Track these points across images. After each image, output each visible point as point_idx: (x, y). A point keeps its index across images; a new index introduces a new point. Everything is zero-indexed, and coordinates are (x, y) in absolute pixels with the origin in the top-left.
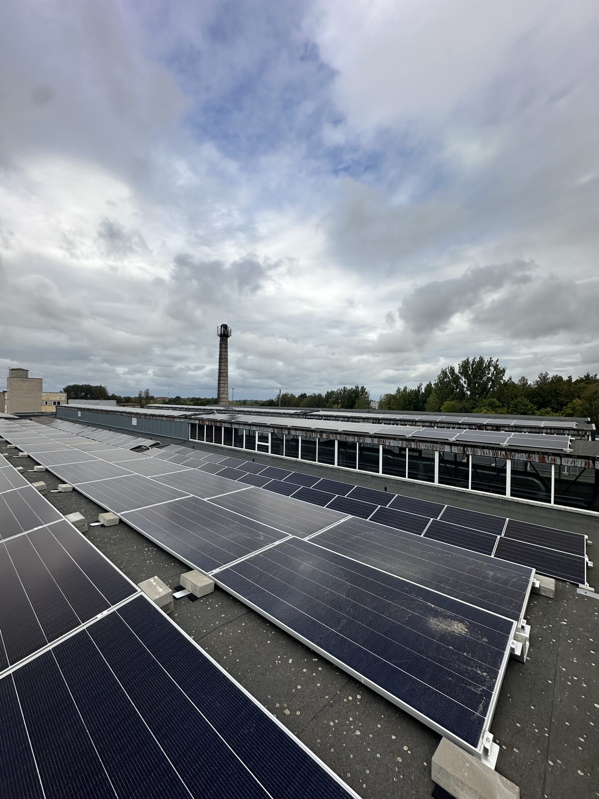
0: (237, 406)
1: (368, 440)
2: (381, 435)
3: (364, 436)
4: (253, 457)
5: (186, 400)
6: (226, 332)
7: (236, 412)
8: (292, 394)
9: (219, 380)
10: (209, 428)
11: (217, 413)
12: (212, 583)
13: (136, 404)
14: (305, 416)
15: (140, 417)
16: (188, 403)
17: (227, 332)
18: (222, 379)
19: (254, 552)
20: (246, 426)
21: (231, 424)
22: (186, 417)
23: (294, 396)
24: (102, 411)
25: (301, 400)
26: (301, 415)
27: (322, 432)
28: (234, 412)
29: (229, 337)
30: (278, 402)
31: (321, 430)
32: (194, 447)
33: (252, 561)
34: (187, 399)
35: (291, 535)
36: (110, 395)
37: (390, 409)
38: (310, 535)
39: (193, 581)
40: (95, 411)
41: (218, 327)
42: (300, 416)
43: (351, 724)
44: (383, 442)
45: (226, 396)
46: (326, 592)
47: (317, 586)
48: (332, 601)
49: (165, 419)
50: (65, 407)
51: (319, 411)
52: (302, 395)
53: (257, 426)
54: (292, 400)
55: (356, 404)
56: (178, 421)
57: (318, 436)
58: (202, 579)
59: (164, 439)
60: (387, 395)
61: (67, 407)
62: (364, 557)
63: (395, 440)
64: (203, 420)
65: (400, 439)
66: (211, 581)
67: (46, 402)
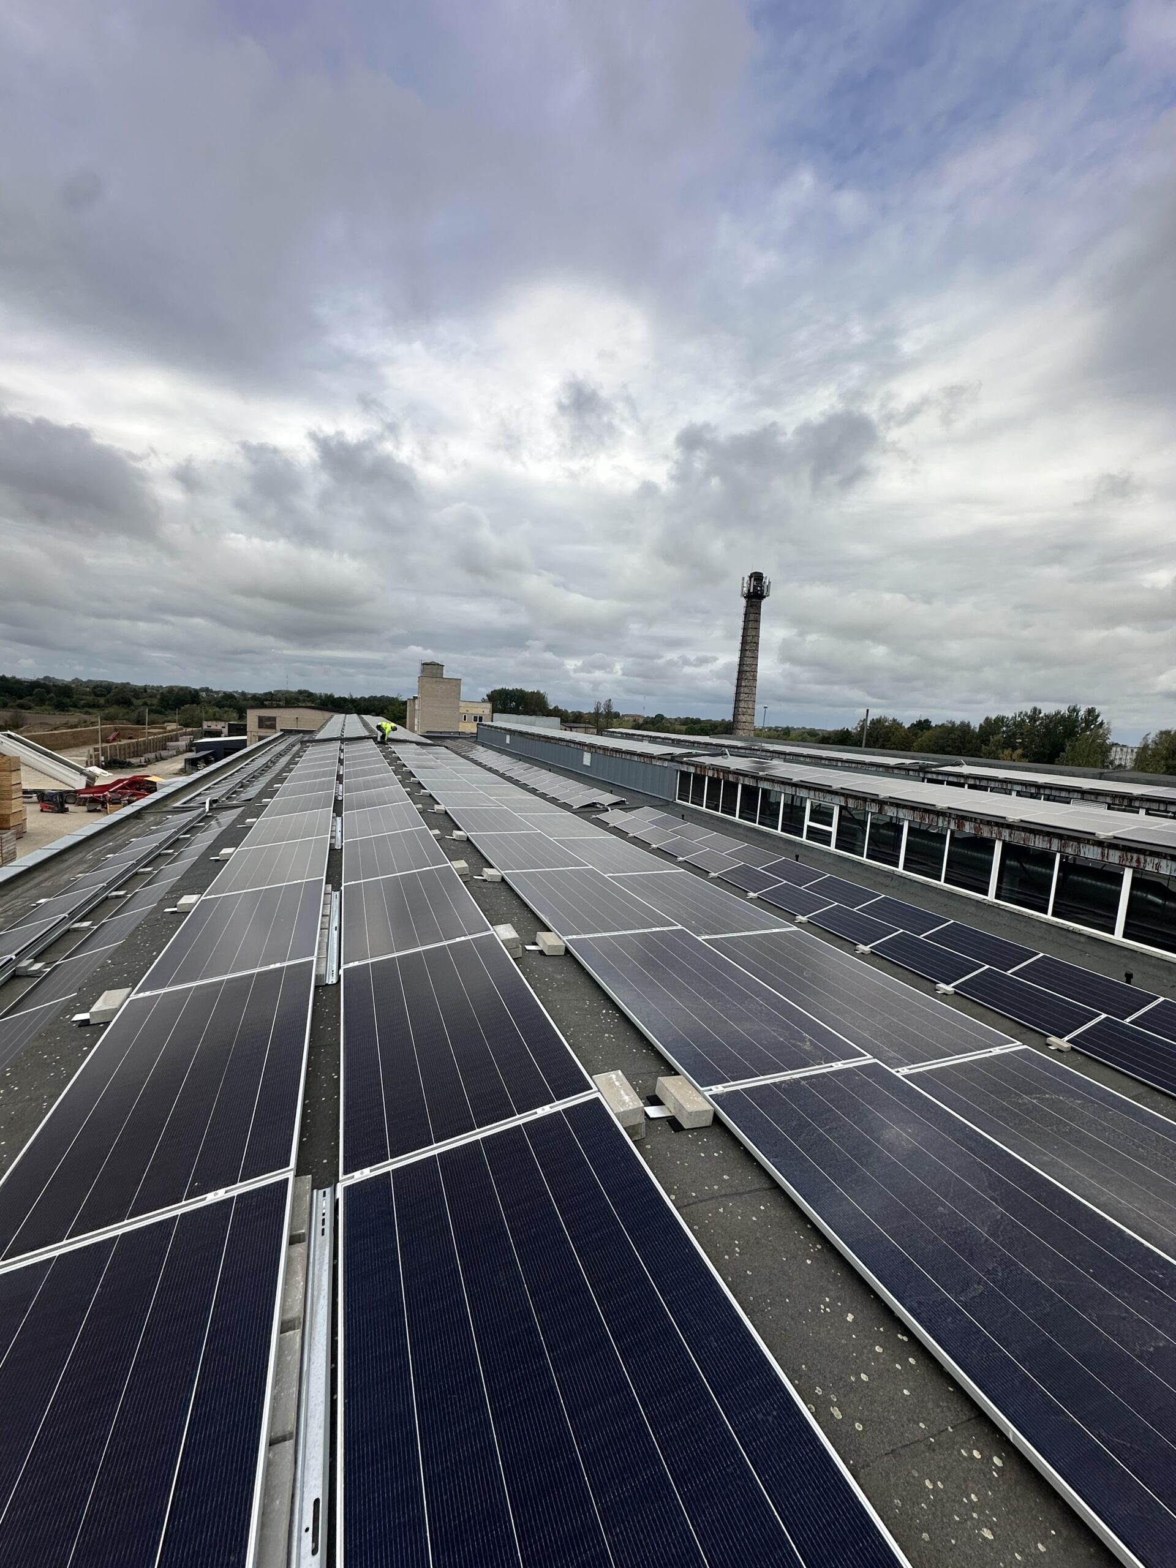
0: (769, 740)
1: (1091, 853)
3: (1078, 840)
4: (797, 851)
5: (673, 721)
6: (759, 588)
7: (769, 754)
8: (894, 720)
9: (738, 686)
10: (715, 783)
11: (731, 755)
12: (709, 1111)
13: (591, 726)
14: (923, 774)
15: (596, 752)
16: (678, 727)
17: (761, 587)
18: (743, 684)
19: (790, 1072)
20: (787, 787)
21: (757, 780)
22: (673, 758)
23: (900, 725)
24: (539, 736)
25: (916, 735)
26: (913, 770)
27: (964, 818)
28: (764, 754)
29: (765, 597)
30: (860, 735)
31: (960, 813)
32: (683, 816)
33: (785, 1090)
34: (676, 720)
35: (869, 1056)
36: (551, 708)
37: (1171, 771)
38: (914, 1064)
39: (678, 1098)
40: (529, 736)
41: (743, 578)
42: (911, 773)
43: (973, 1507)
44: (1138, 861)
45: (749, 718)
46: (940, 1208)
47: (922, 1188)
49: (636, 758)
50: (489, 726)
51: (959, 764)
52: (920, 722)
53: (809, 790)
54: (893, 733)
55: (1064, 751)
56: (658, 764)
57: (953, 826)
58: (693, 1097)
59: (633, 794)
61: (492, 727)
62: (1045, 1154)
64: (702, 766)
66: (708, 1107)
67: (465, 716)
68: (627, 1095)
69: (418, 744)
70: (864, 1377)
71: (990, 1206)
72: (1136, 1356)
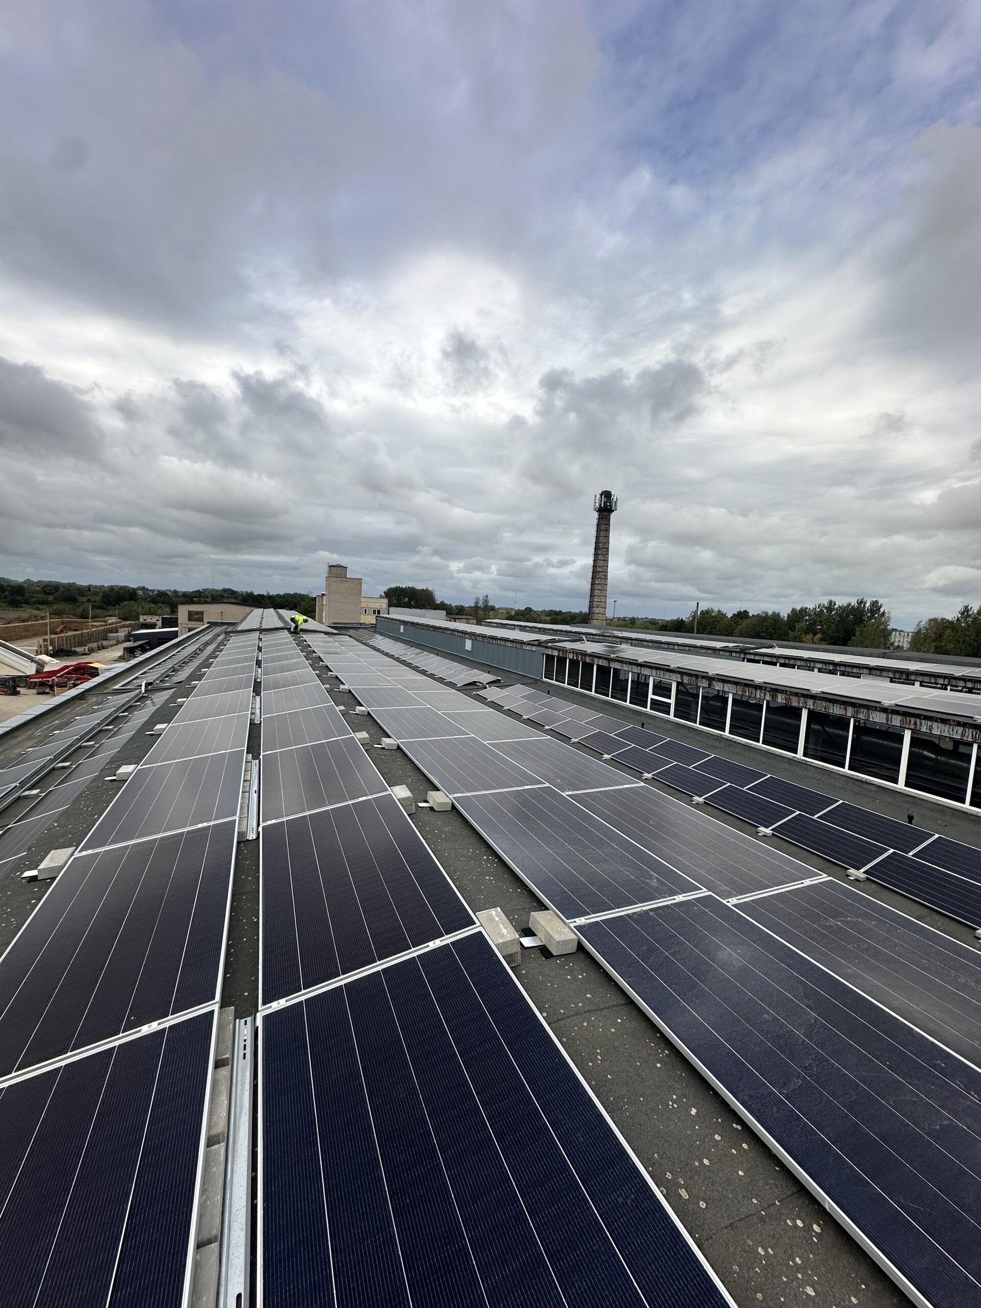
0: (618, 628)
1: (878, 718)
2: (911, 711)
3: (868, 707)
4: (643, 720)
5: (540, 613)
6: (608, 504)
7: (618, 640)
8: (719, 611)
9: (593, 584)
10: (574, 663)
11: (587, 641)
12: (574, 940)
13: (471, 618)
14: (744, 655)
15: (476, 639)
16: (543, 618)
17: (610, 503)
18: (597, 582)
19: (640, 905)
20: (634, 667)
21: (609, 661)
22: (539, 644)
23: (724, 615)
24: (428, 626)
25: (736, 623)
26: (735, 652)
27: (777, 691)
28: (614, 639)
29: (613, 511)
30: (692, 623)
31: (773, 687)
32: (549, 692)
33: (636, 920)
34: (542, 612)
35: (705, 890)
36: (438, 603)
37: (939, 650)
38: (741, 895)
39: (548, 929)
40: (420, 626)
41: (595, 496)
42: (734, 654)
43: (798, 1269)
44: (915, 724)
45: (602, 610)
46: (766, 1016)
47: (750, 999)
48: (777, 1036)
49: (509, 644)
50: (386, 618)
51: (771, 647)
52: (739, 613)
53: (652, 669)
54: (719, 622)
55: (855, 635)
56: (527, 649)
57: (768, 697)
58: (561, 929)
59: (507, 674)
60: (935, 620)
61: (388, 618)
62: (849, 968)
63: (946, 723)
64: (564, 650)
65: (959, 724)
66: (574, 937)
67: (366, 610)
68: (506, 928)
69: (325, 633)
70: (706, 1162)
71: (806, 1013)
72: (927, 1134)
